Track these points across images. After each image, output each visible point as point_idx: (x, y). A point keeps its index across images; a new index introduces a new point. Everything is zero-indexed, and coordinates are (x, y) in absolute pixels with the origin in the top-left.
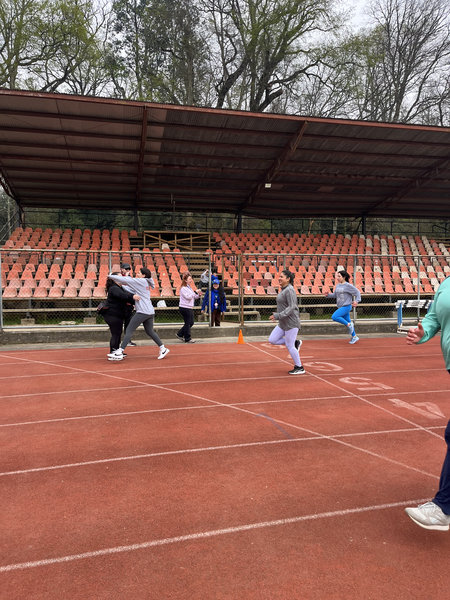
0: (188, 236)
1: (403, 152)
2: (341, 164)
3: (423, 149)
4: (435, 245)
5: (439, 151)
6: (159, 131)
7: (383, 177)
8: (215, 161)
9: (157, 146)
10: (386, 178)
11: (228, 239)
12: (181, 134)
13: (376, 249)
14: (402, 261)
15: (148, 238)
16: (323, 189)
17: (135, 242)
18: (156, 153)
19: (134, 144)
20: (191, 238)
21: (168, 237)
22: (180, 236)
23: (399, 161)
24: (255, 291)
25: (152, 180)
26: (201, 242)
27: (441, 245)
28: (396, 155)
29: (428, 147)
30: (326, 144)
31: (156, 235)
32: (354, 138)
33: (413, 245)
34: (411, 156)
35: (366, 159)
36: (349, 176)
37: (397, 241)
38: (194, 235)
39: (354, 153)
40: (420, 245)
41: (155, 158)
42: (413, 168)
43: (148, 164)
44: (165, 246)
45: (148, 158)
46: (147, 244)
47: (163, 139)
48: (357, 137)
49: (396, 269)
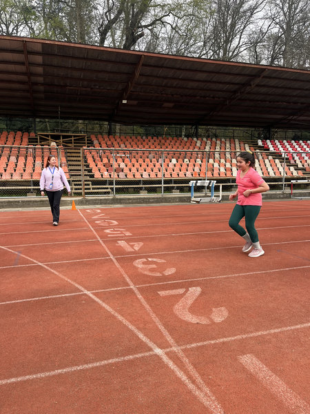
0: (71, 136)
1: (214, 79)
2: (175, 87)
3: (228, 78)
4: (242, 145)
5: (239, 79)
6: (39, 59)
7: (205, 97)
8: (85, 83)
9: (40, 70)
10: (207, 98)
11: (101, 139)
12: (56, 61)
13: (202, 147)
14: (217, 155)
15: (41, 138)
16: (166, 105)
17: (32, 141)
18: (40, 75)
19: (22, 68)
20: (73, 138)
21: (55, 138)
22: (64, 137)
23: (213, 86)
24: (110, 175)
25: (42, 96)
26: (80, 141)
27: (246, 145)
28: (210, 82)
29: (231, 77)
30: (161, 72)
31: (47, 136)
32: (179, 69)
33: (228, 145)
34: (220, 83)
35: (191, 84)
36: (182, 96)
37: (218, 142)
38: (75, 136)
39: (182, 79)
40: (233, 145)
41: (41, 79)
42: (224, 91)
43: (36, 84)
44: (53, 144)
45: (34, 79)
46: (40, 142)
47: (43, 65)
48: (182, 68)
49: (211, 161)
